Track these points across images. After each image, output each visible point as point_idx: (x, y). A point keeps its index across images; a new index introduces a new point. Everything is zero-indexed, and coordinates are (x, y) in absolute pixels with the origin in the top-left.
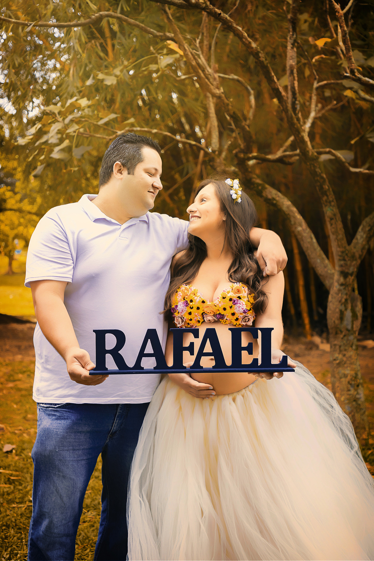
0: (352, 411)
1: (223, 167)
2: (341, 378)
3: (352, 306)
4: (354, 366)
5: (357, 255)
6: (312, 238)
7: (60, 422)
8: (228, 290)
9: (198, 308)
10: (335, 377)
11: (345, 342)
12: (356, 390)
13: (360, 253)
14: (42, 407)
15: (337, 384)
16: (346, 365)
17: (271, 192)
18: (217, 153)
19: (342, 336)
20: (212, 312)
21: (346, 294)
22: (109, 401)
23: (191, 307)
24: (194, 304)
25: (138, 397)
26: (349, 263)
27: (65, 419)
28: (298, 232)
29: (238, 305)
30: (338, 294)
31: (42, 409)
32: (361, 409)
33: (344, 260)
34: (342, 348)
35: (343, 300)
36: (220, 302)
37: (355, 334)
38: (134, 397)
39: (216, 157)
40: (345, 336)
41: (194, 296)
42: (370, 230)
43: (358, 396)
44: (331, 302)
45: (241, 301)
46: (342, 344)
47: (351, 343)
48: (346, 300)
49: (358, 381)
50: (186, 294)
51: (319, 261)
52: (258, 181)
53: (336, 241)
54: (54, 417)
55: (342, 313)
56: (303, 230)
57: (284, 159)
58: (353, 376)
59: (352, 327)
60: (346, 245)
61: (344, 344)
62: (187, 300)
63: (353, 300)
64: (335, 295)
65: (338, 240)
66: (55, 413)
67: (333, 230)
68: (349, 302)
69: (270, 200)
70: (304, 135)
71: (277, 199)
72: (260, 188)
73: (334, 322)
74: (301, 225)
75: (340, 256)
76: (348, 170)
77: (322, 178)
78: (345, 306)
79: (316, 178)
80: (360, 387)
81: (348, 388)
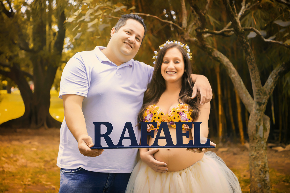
0: (262, 187)
1: (189, 38)
2: (255, 167)
3: (264, 123)
4: (264, 160)
5: (267, 92)
6: (240, 82)
7: (74, 181)
8: (177, 107)
9: (159, 118)
10: (252, 166)
11: (258, 145)
12: (264, 174)
13: (270, 91)
14: (64, 172)
15: (253, 171)
16: (259, 159)
17: (216, 53)
18: (186, 29)
19: (257, 141)
20: (167, 120)
21: (260, 116)
22: (104, 171)
23: (155, 117)
24: (157, 115)
25: (121, 169)
26: (262, 97)
27: (77, 180)
28: (233, 77)
29: (183, 115)
30: (255, 116)
31: (64, 173)
32: (267, 186)
33: (259, 95)
34: (257, 148)
35: (258, 119)
36: (172, 114)
37: (265, 140)
38: (119, 169)
39: (185, 32)
40: (258, 141)
41: (156, 111)
42: (276, 77)
43: (265, 178)
44: (251, 120)
45: (185, 113)
46: (257, 146)
47: (262, 146)
48: (260, 119)
49: (266, 169)
50: (152, 109)
51: (244, 95)
52: (210, 47)
53: (255, 83)
54: (70, 178)
55: (257, 128)
56: (236, 76)
57: (225, 33)
58: (263, 166)
59: (263, 136)
60: (261, 86)
61: (258, 146)
62: (152, 113)
63: (264, 120)
64: (253, 116)
65: (256, 83)
66: (71, 176)
67: (253, 77)
68: (262, 120)
69: (216, 58)
70: (237, 19)
71: (221, 57)
72: (210, 50)
73: (252, 132)
74: (234, 73)
75: (257, 92)
76: (263, 40)
77: (247, 45)
78: (259, 123)
79: (243, 45)
80: (267, 172)
81: (259, 173)
